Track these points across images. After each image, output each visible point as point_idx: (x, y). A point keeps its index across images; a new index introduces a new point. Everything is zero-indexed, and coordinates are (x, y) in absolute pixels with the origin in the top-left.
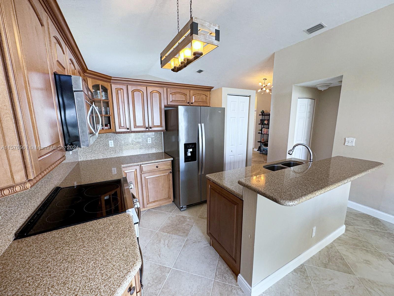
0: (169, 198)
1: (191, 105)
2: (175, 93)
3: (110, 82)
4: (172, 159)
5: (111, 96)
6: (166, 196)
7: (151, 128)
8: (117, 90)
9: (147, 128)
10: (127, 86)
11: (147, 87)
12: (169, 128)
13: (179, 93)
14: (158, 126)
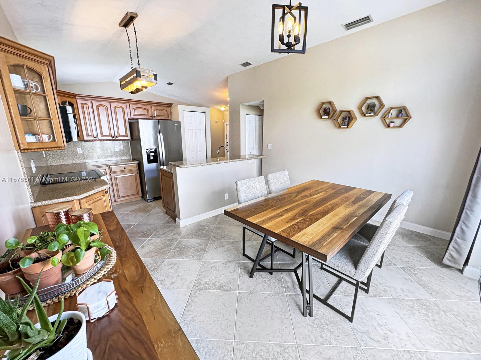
0: (138, 193)
1: (153, 118)
2: (137, 108)
3: (76, 98)
4: (138, 162)
5: (77, 109)
6: (135, 192)
7: (117, 137)
8: (83, 105)
9: (113, 137)
10: (92, 101)
11: (110, 103)
12: (134, 138)
13: (141, 108)
14: (123, 136)
